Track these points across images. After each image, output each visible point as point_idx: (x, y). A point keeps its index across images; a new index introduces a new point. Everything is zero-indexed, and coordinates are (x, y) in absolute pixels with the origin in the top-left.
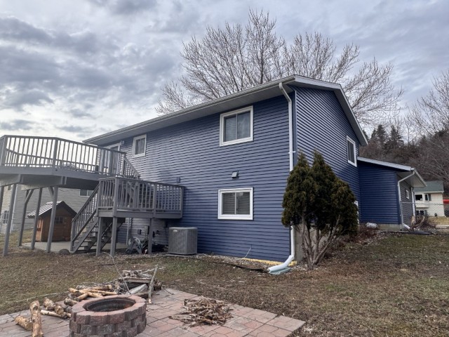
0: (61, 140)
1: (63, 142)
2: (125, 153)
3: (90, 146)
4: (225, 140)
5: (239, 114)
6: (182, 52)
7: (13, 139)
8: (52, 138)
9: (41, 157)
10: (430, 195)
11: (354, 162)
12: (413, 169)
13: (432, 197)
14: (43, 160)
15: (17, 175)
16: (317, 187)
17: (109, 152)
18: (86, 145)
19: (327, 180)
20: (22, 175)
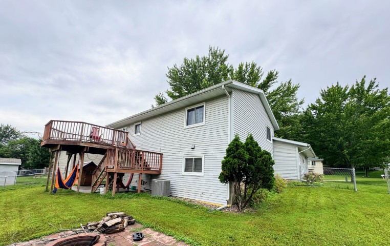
0: (86, 123)
1: (87, 125)
2: (127, 133)
3: (110, 129)
4: (188, 125)
5: (197, 108)
6: (168, 74)
7: (56, 122)
8: (80, 123)
9: (76, 135)
10: (315, 162)
11: (270, 140)
12: (309, 145)
13: (316, 163)
14: (77, 136)
15: (58, 145)
16: (247, 156)
17: (118, 132)
18: (107, 128)
19: (255, 152)
20: (61, 145)
